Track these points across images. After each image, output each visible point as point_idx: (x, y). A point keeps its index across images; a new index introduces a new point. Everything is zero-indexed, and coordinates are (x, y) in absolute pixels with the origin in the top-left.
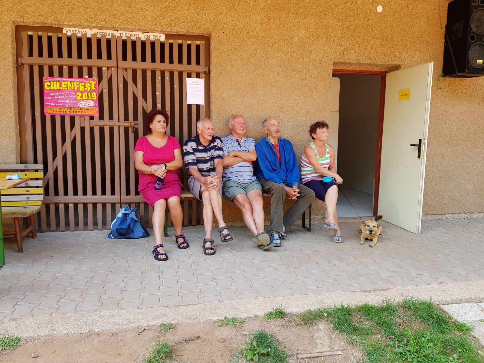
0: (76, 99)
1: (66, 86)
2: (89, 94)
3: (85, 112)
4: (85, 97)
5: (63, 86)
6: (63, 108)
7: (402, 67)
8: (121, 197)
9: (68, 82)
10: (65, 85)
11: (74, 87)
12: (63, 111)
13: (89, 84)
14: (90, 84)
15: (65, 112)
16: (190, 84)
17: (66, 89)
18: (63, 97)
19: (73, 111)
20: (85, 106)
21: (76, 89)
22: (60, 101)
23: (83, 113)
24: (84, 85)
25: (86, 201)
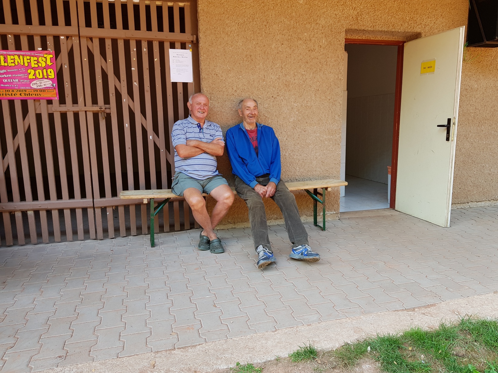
0: (27, 79)
1: (13, 61)
2: (45, 71)
3: (40, 94)
4: (39, 75)
5: (9, 61)
6: (11, 90)
7: (423, 35)
8: (94, 200)
9: (15, 56)
10: (11, 59)
11: (24, 62)
12: (12, 94)
13: (43, 58)
14: (45, 58)
15: (14, 95)
16: (174, 57)
17: (13, 65)
18: (10, 76)
19: (25, 94)
20: (40, 87)
21: (26, 65)
22: (6, 81)
23: (38, 95)
24: (37, 59)
25: (49, 207)
